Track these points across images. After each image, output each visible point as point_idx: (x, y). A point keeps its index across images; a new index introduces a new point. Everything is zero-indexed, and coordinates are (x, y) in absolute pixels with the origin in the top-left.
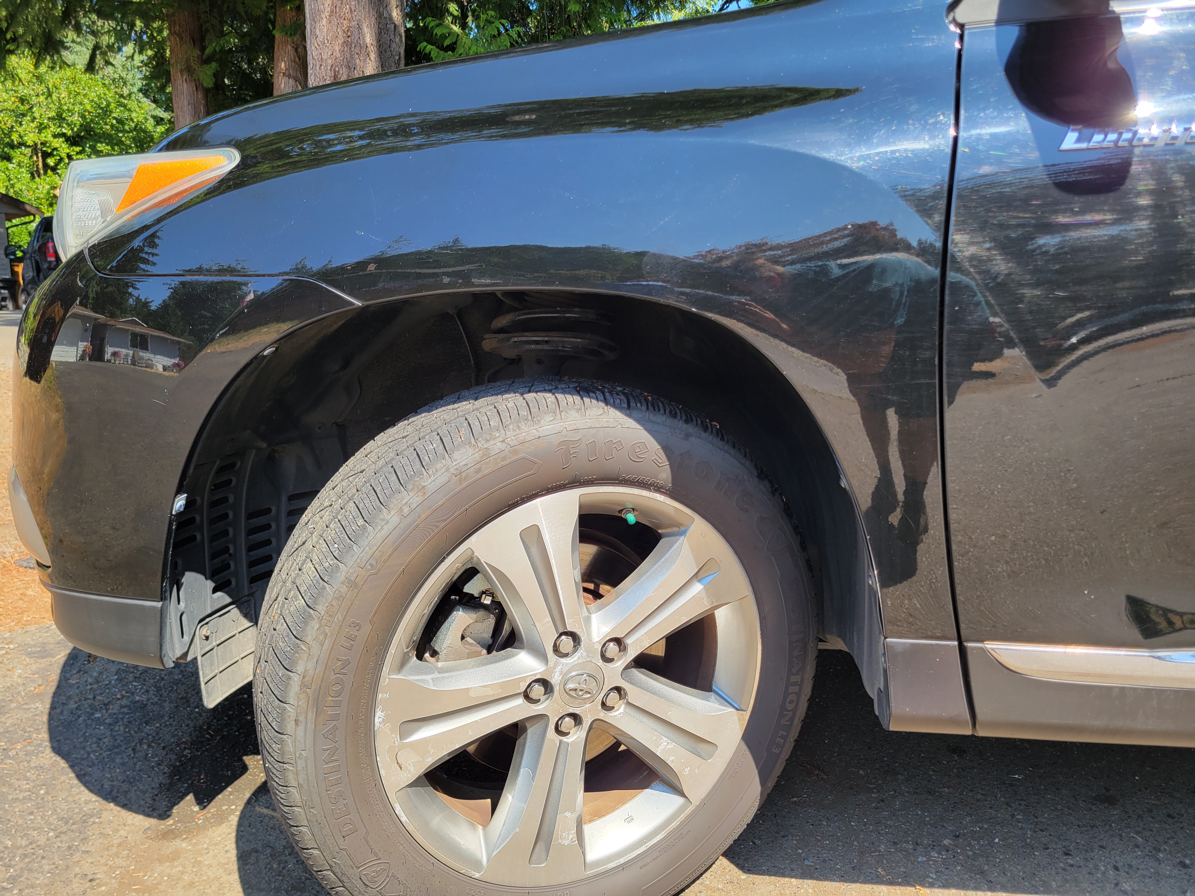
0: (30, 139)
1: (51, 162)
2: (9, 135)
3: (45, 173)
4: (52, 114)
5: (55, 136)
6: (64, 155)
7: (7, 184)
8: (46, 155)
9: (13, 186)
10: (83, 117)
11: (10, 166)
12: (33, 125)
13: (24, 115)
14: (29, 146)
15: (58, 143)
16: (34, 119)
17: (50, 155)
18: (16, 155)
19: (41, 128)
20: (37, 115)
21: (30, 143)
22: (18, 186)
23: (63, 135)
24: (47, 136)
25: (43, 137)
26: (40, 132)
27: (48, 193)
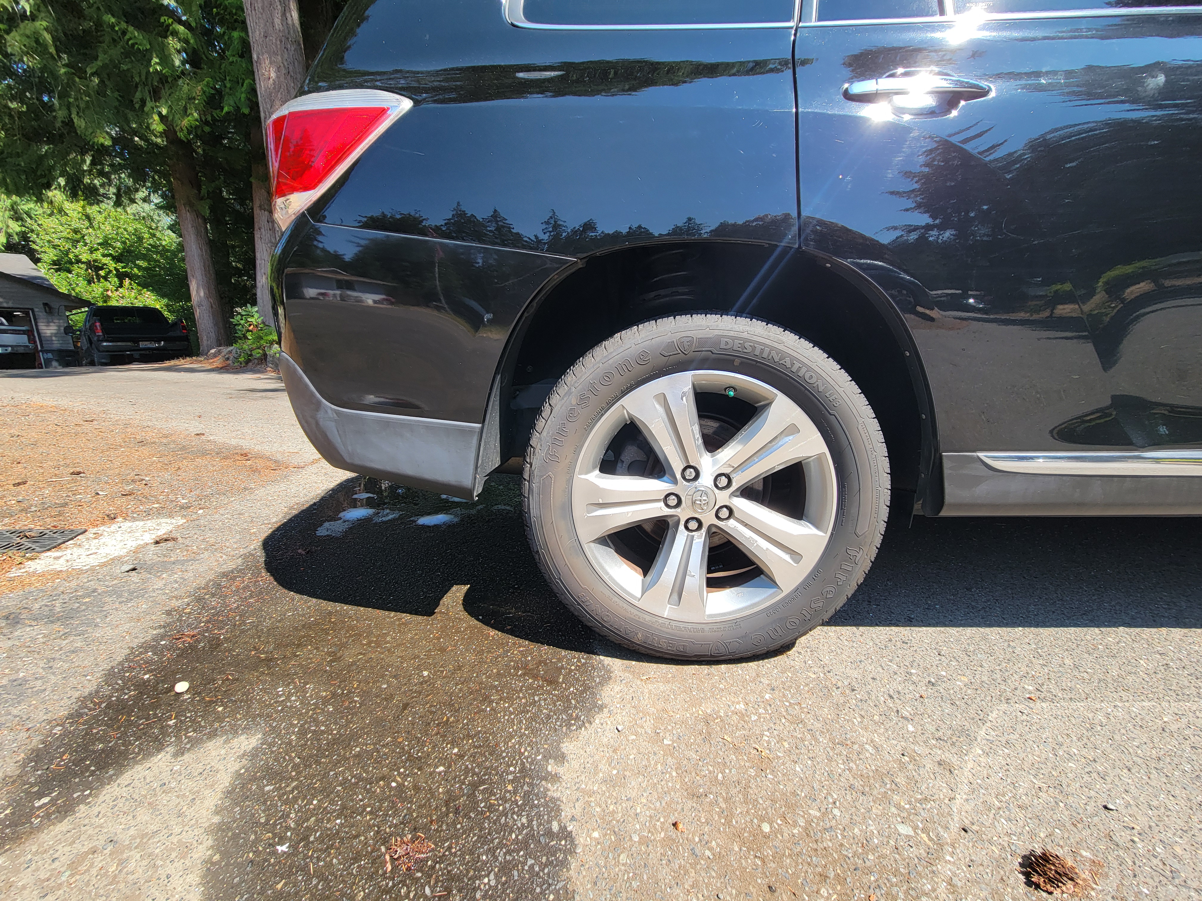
0: (84, 257)
1: (102, 273)
2: (67, 255)
3: (99, 281)
4: (101, 241)
5: (104, 255)
6: (111, 268)
7: (69, 287)
8: (98, 269)
9: (73, 289)
10: (124, 243)
11: (70, 276)
12: (86, 248)
13: (78, 241)
14: (83, 263)
15: (106, 260)
16: (86, 244)
17: (102, 269)
18: (76, 268)
19: (92, 251)
20: (88, 241)
21: (84, 260)
22: (78, 289)
23: (110, 255)
24: (98, 255)
25: (94, 256)
26: (92, 253)
27: (102, 294)
